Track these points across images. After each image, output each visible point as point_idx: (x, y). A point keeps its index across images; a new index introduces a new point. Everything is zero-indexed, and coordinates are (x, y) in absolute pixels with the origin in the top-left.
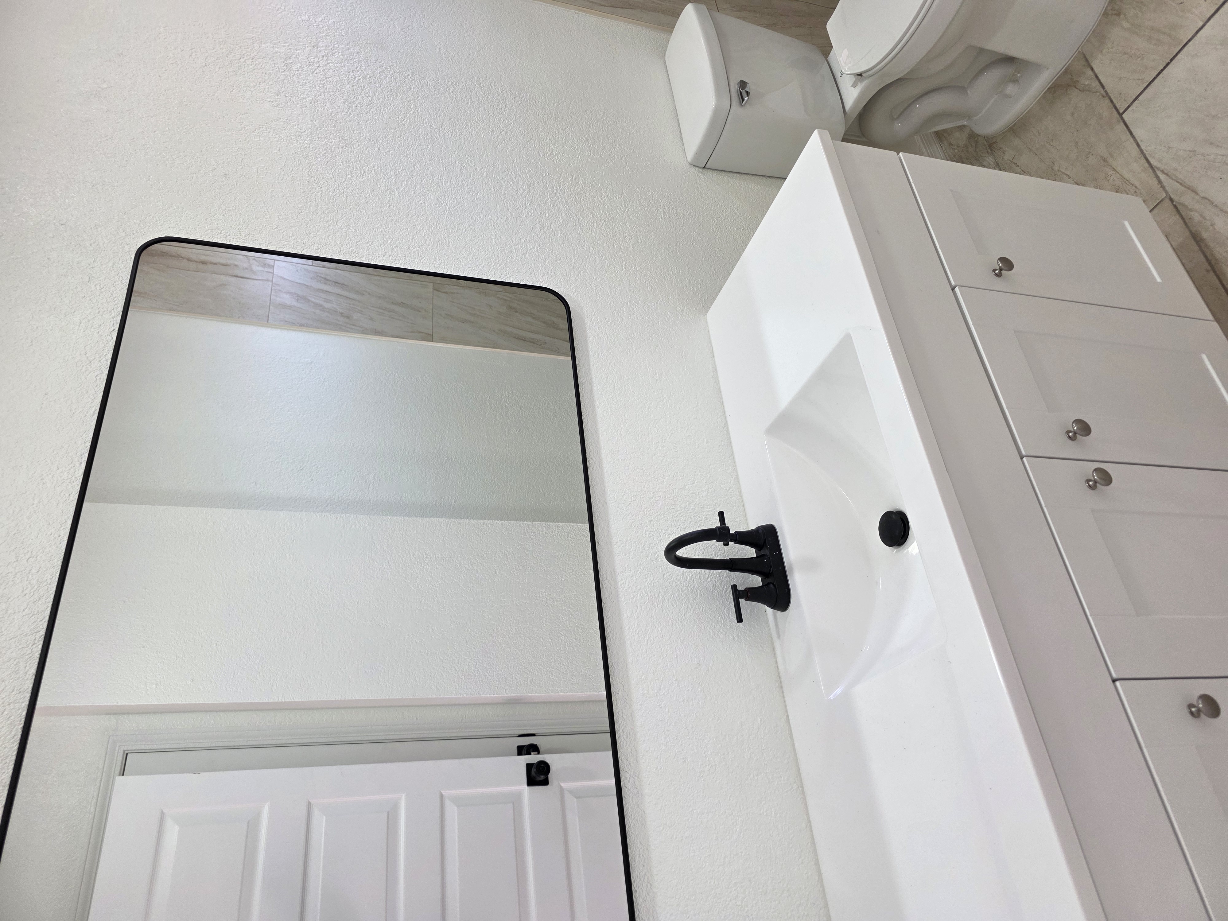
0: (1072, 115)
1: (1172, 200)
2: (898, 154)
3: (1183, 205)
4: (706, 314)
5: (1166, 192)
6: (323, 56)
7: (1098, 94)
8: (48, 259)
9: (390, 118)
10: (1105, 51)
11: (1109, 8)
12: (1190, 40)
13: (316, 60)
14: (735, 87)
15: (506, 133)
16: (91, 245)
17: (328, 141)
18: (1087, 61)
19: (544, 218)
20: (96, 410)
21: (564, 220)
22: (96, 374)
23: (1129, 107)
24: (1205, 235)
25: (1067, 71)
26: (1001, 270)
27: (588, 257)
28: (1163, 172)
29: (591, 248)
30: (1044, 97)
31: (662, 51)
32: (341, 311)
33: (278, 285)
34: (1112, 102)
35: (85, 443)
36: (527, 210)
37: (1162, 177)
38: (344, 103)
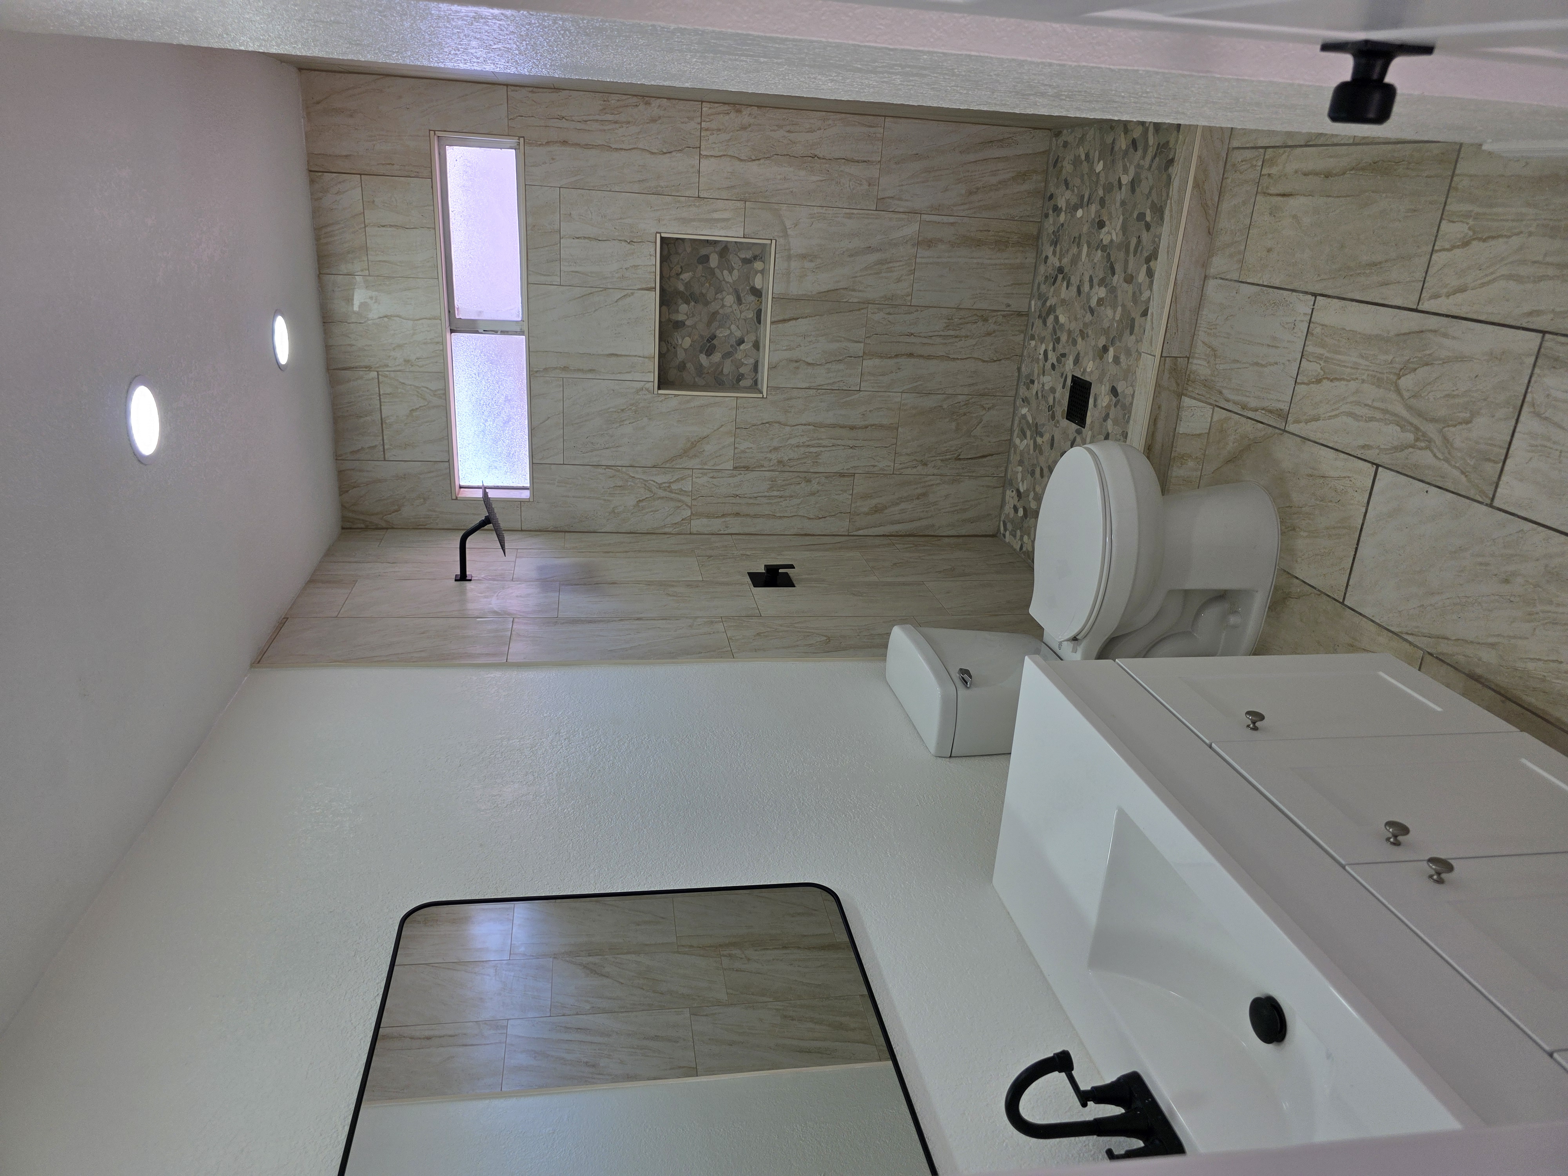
0: (1301, 620)
1: (1431, 654)
2: (1115, 661)
3: (1443, 654)
4: (992, 882)
5: (1421, 649)
6: (565, 739)
7: (1313, 595)
8: (317, 942)
9: (632, 773)
10: (1299, 560)
11: (1283, 528)
12: (1363, 524)
13: (559, 743)
14: (956, 676)
15: (745, 764)
16: (357, 924)
17: (575, 802)
18: (1288, 573)
19: (795, 826)
20: (359, 1072)
21: (816, 824)
22: (360, 1038)
23: (1345, 594)
24: (1479, 671)
25: (1276, 588)
26: (1254, 723)
27: (848, 851)
28: (1407, 633)
29: (850, 843)
30: (1268, 616)
31: (882, 676)
32: (586, 1060)
33: (512, 1045)
34: (1329, 596)
35: (348, 1105)
36: (776, 822)
37: (1410, 638)
38: (588, 770)
